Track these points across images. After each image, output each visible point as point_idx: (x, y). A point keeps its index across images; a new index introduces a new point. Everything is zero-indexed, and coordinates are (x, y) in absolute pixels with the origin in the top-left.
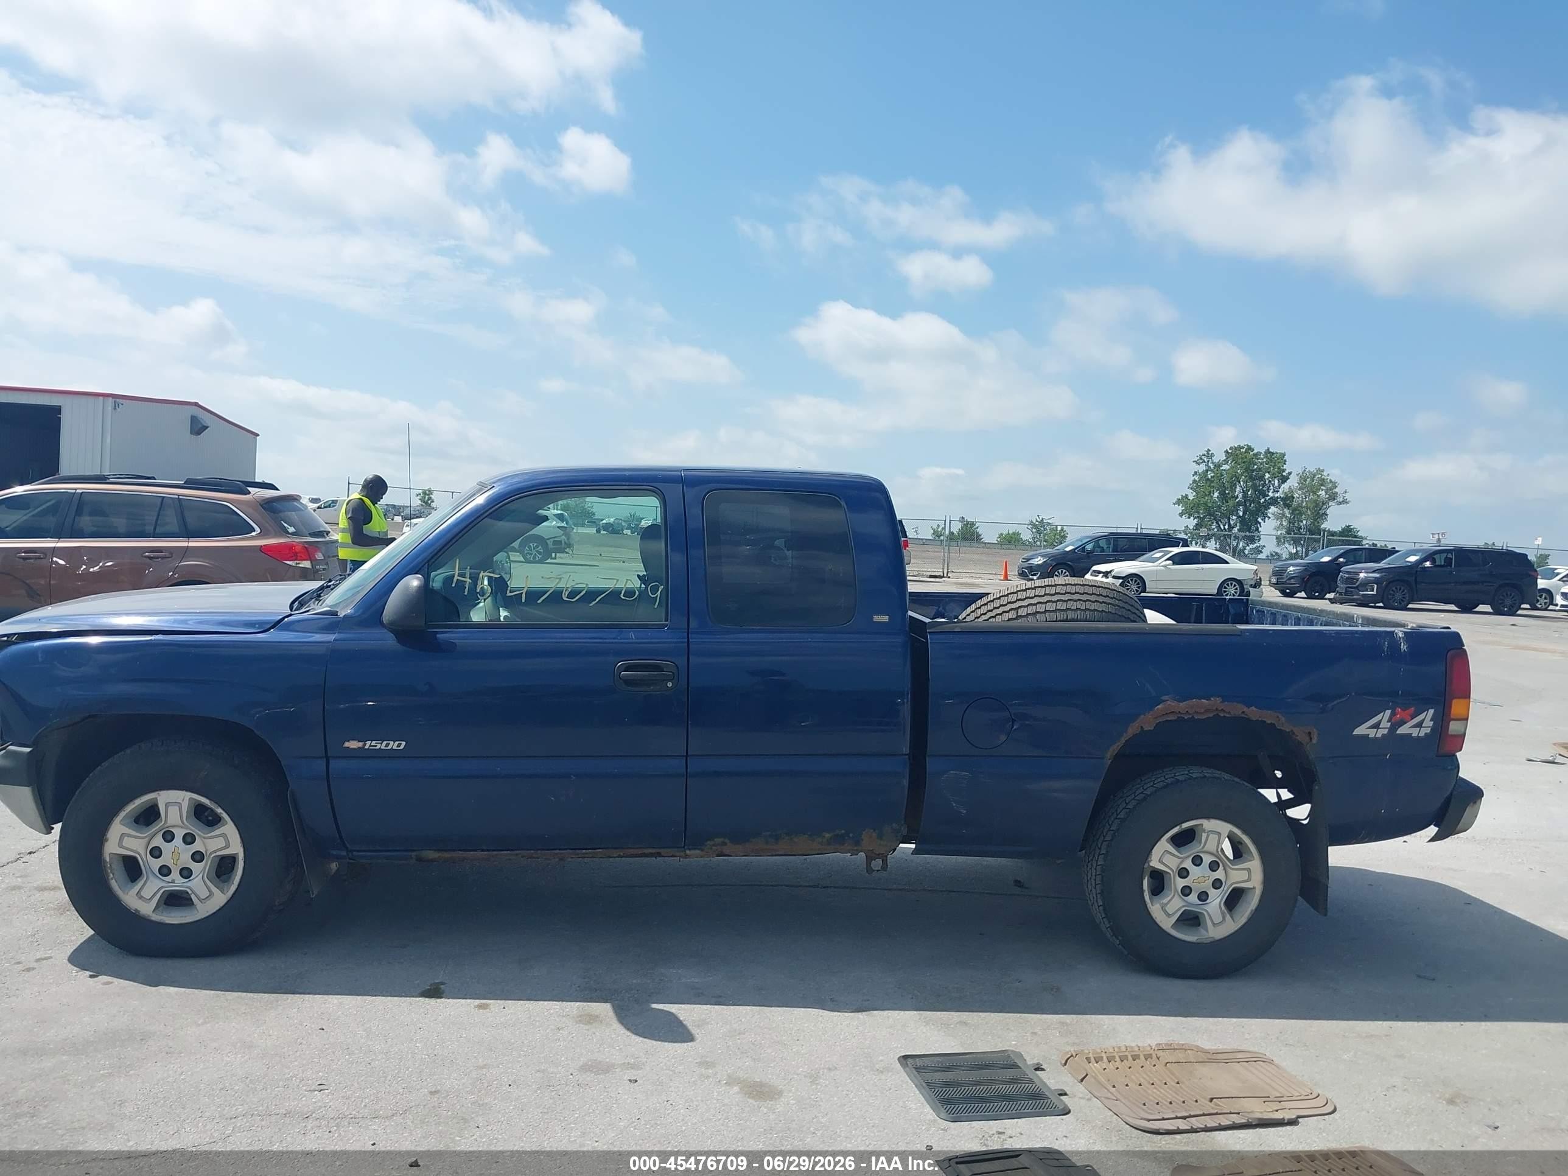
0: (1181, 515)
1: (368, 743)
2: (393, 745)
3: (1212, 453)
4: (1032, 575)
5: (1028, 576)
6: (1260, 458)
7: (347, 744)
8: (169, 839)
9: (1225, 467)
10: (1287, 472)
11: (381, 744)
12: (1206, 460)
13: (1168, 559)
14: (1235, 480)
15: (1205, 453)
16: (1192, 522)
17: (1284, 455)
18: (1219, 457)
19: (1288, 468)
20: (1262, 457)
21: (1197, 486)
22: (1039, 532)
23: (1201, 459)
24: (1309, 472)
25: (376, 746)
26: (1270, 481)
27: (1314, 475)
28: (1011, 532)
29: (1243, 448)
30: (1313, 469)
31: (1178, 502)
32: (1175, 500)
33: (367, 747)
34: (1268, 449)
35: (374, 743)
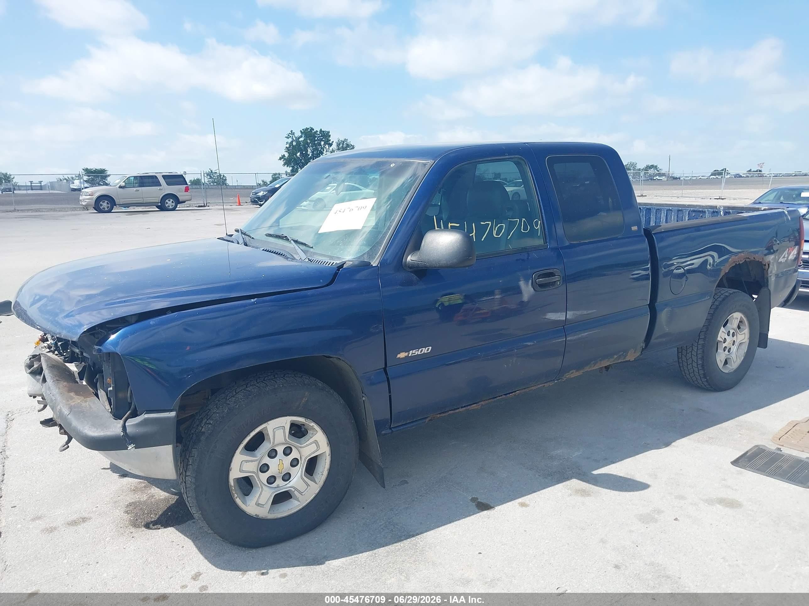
0: (284, 165)
1: (411, 352)
2: (425, 350)
3: (294, 133)
4: (260, 202)
5: (258, 202)
6: (318, 134)
7: (399, 356)
8: (274, 455)
9: (301, 139)
10: (331, 141)
11: (418, 351)
12: (291, 135)
13: (333, 190)
14: (306, 145)
15: (291, 132)
16: (289, 169)
17: (329, 132)
18: (298, 134)
19: (332, 139)
20: (319, 133)
21: (288, 150)
22: (211, 178)
23: (289, 136)
24: (341, 141)
25: (415, 353)
26: (324, 146)
27: (344, 142)
28: (195, 179)
29: (309, 129)
30: (343, 139)
31: (280, 159)
32: (279, 158)
33: (410, 355)
34: (321, 129)
35: (414, 351)
